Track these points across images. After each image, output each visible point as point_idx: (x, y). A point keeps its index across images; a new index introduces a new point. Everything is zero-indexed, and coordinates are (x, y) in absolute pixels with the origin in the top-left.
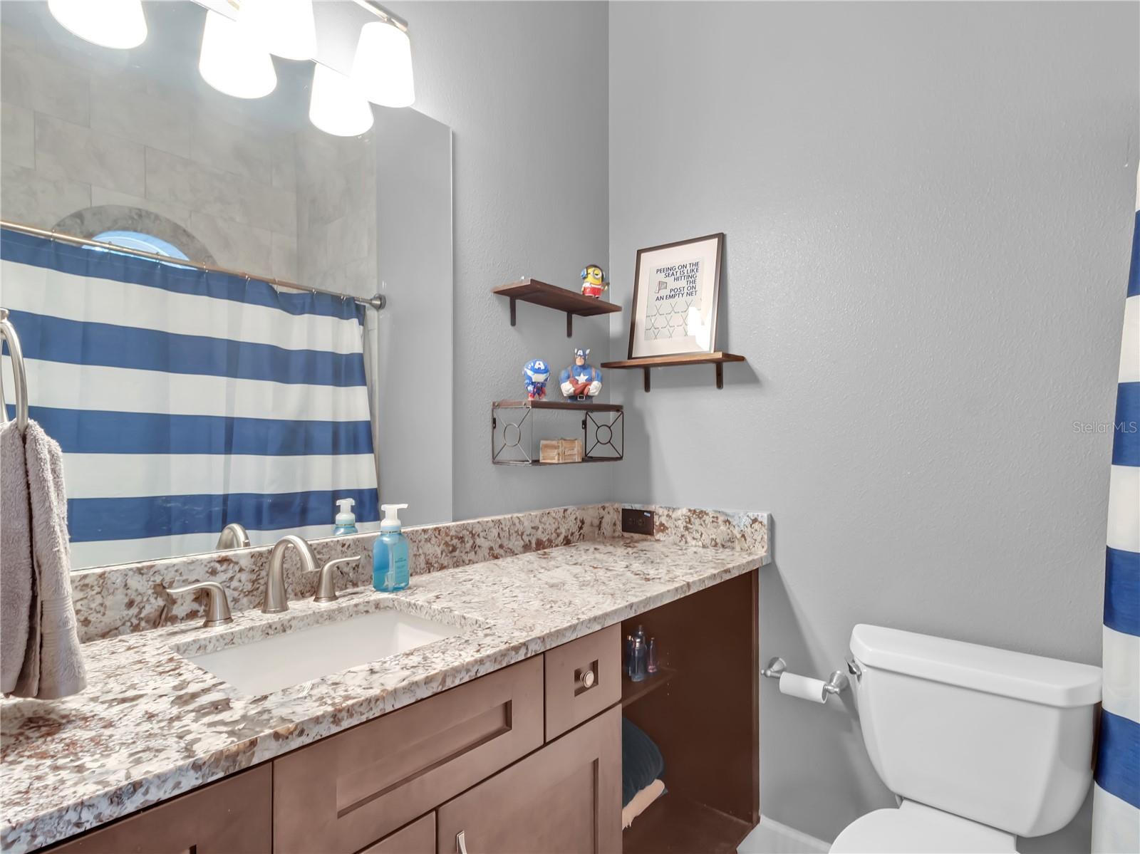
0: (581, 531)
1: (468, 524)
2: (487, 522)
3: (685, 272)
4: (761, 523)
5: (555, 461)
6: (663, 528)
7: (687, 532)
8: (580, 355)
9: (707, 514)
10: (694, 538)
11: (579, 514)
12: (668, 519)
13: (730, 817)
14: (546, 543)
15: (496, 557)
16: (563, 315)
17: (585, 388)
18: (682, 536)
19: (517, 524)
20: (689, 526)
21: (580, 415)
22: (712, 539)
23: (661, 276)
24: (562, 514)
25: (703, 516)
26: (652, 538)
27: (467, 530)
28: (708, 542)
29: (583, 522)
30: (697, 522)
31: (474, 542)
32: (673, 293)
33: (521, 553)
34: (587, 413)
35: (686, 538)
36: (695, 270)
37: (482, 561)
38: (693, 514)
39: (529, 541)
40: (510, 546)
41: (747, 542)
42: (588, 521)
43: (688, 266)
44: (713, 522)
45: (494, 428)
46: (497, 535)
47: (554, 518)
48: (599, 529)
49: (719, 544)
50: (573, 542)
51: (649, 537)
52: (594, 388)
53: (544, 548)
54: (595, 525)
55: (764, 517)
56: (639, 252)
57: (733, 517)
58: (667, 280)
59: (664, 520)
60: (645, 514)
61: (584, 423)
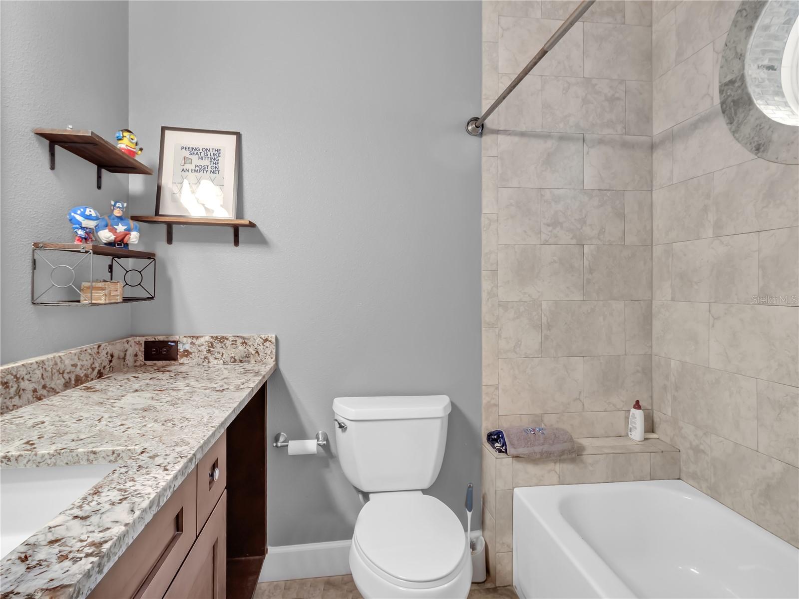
0: (111, 364)
1: (13, 367)
2: (31, 364)
3: (209, 154)
4: (270, 341)
5: (102, 301)
6: (187, 353)
7: (210, 354)
8: (119, 207)
9: (227, 339)
10: (216, 358)
11: (110, 349)
12: (192, 346)
13: (247, 558)
14: (83, 378)
15: (40, 399)
16: (95, 167)
17: (125, 237)
18: (205, 358)
19: (59, 363)
20: (212, 349)
21: (107, 260)
22: (232, 357)
23: (187, 153)
24: (96, 350)
25: (224, 341)
26: (176, 363)
27: (12, 374)
28: (228, 359)
29: (112, 356)
30: (219, 345)
31: (19, 386)
32: (197, 168)
33: (62, 391)
34: (113, 258)
35: (208, 359)
36: (217, 155)
37: (25, 405)
38: (215, 340)
39: (70, 378)
40: (53, 386)
41: (260, 356)
42: (116, 355)
43: (211, 150)
44: (232, 344)
45: (35, 268)
46: (40, 376)
47: (90, 354)
48: (124, 361)
49: (238, 361)
50: (106, 375)
51: (173, 362)
52: (134, 238)
53: (82, 383)
54: (121, 357)
55: (272, 337)
56: (164, 129)
57: (249, 339)
58: (191, 157)
59: (188, 347)
60: (169, 343)
61: (111, 267)
